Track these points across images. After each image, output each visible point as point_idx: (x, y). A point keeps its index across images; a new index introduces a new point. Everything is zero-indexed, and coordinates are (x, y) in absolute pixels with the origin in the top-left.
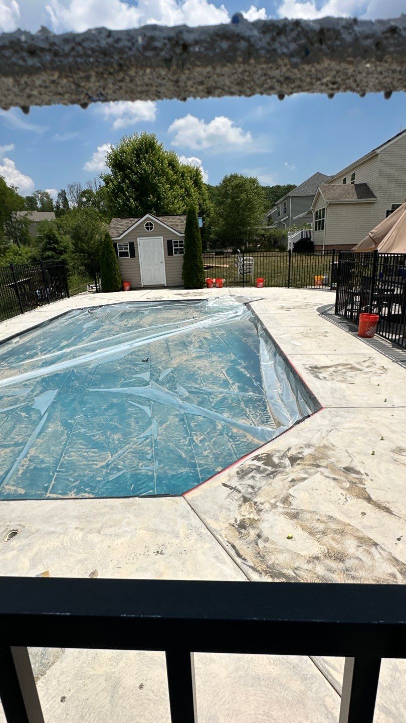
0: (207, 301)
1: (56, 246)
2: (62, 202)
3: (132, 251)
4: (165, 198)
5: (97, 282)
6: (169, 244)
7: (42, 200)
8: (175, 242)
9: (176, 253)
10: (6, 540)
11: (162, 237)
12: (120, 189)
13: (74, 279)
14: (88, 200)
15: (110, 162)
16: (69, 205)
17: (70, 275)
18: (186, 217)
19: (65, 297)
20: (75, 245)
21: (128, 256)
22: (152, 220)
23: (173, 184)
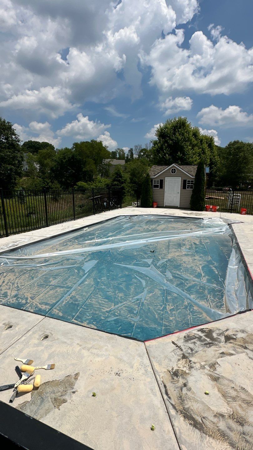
0: (203, 219)
1: (120, 179)
2: (130, 155)
3: (161, 184)
4: (187, 154)
5: (138, 201)
6: (184, 182)
7: (119, 153)
8: (188, 181)
9: (188, 188)
10: (41, 339)
11: (180, 178)
12: (161, 148)
13: (127, 198)
14: (144, 154)
15: (158, 134)
16: (134, 157)
17: (125, 196)
18: (197, 166)
19: (119, 208)
20: (131, 179)
21: (158, 188)
22: (176, 167)
23: (193, 146)
